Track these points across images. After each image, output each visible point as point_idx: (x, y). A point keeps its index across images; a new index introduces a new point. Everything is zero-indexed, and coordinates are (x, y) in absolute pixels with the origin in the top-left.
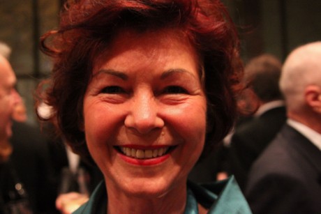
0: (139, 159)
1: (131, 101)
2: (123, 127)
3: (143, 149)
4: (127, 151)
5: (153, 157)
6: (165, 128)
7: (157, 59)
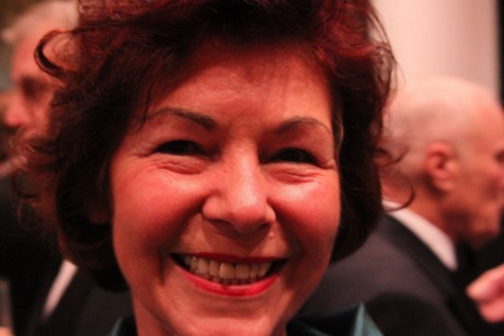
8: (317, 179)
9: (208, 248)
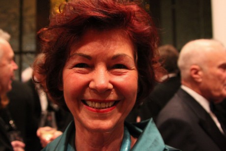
0: (97, 108)
1: (93, 72)
2: (88, 88)
3: (100, 102)
4: (90, 104)
5: (106, 108)
6: (113, 90)
7: (109, 47)
8: (128, 73)
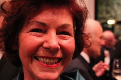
3: (50, 58)
8: (70, 39)
9: (43, 55)
